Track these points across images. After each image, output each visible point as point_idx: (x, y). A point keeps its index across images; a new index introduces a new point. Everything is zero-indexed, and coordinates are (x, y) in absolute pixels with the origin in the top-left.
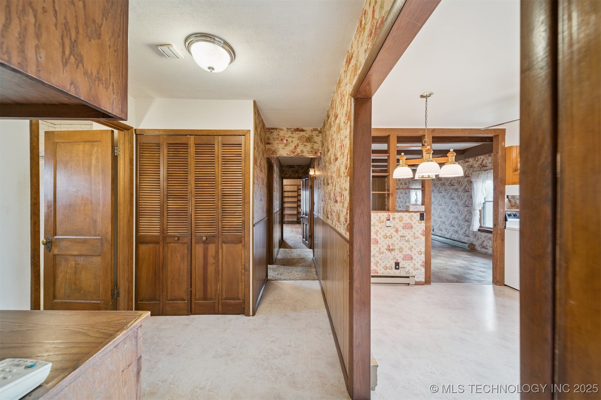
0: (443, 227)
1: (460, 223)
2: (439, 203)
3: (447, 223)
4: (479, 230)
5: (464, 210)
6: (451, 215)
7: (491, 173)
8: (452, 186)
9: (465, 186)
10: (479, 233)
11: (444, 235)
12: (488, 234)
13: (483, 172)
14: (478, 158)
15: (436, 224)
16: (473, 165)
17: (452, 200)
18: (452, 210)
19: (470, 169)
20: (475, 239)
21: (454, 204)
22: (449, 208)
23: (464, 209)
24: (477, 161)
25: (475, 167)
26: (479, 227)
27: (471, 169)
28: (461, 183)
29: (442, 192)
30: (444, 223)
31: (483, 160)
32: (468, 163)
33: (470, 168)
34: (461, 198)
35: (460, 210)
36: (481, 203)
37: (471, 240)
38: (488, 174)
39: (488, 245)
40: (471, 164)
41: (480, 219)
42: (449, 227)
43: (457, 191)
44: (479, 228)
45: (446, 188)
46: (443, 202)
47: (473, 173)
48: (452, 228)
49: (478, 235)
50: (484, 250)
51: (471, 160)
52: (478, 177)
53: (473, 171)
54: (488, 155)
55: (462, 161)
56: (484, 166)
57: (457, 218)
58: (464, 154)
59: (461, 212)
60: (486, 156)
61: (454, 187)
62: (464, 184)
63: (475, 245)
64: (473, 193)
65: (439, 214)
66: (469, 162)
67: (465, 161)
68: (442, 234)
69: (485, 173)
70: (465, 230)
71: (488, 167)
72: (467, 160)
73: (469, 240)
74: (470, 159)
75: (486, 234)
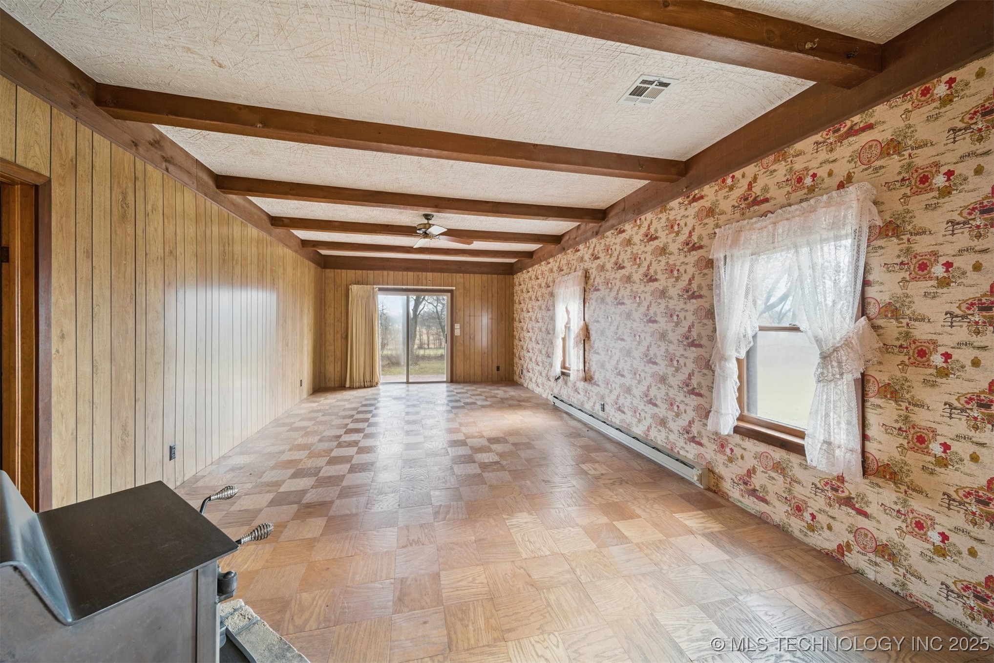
0: (627, 403)
1: (672, 396)
2: (616, 333)
3: (638, 391)
4: (737, 430)
5: (686, 358)
6: (647, 369)
7: (787, 219)
8: (651, 283)
9: (690, 280)
10: (737, 438)
11: (628, 425)
12: (771, 447)
13: (754, 219)
14: (733, 177)
15: (611, 391)
16: (715, 204)
17: (651, 324)
18: (651, 353)
19: (706, 221)
20: (720, 459)
21: (657, 336)
22: (643, 349)
23: (687, 354)
24: (731, 188)
25: (722, 213)
26: (738, 419)
27: (711, 221)
28: (678, 270)
29: (625, 301)
30: (628, 390)
31: (755, 179)
32: (701, 203)
33: (707, 216)
34: (675, 318)
35: (674, 354)
36: (744, 336)
37: (708, 457)
38: (775, 223)
39: (770, 488)
40: (708, 205)
41: (740, 390)
42: (642, 404)
43: (665, 297)
44: (736, 423)
45: (634, 290)
46: (628, 330)
47: (717, 230)
48: (651, 410)
49: (730, 446)
50: (751, 504)
51: (709, 191)
52: (735, 242)
53: (717, 226)
54: (772, 158)
55: (680, 200)
56: (756, 202)
57: (663, 379)
58: (687, 176)
59: (675, 363)
60: (765, 161)
61: (656, 284)
62: (685, 272)
63: (720, 478)
64: (719, 301)
65: (617, 364)
66: (702, 197)
67: (691, 197)
68: (623, 421)
69: (764, 223)
70: (690, 422)
71: (772, 202)
72: (696, 191)
73: (700, 456)
74: (706, 187)
75: (762, 448)
